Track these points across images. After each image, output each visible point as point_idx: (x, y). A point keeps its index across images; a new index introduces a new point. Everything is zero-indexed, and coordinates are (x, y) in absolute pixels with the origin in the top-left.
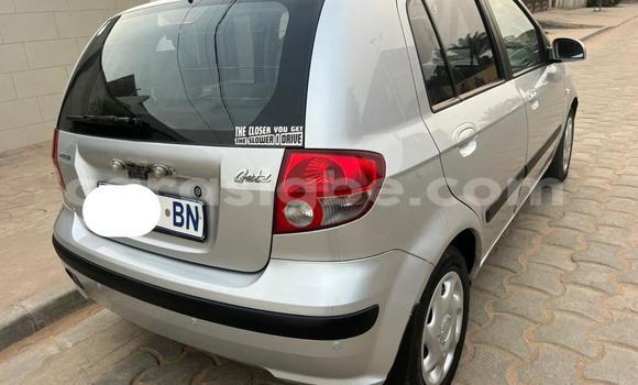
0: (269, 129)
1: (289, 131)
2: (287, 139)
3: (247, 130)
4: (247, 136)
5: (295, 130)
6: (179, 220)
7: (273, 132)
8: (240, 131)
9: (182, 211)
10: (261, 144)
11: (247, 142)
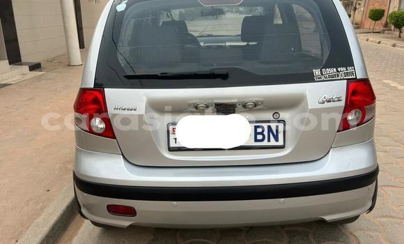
0: (335, 69)
1: (347, 70)
2: (347, 74)
3: (321, 71)
4: (322, 74)
5: (350, 69)
6: (260, 137)
7: (338, 71)
8: (317, 72)
9: (263, 131)
10: (332, 78)
11: (323, 78)
